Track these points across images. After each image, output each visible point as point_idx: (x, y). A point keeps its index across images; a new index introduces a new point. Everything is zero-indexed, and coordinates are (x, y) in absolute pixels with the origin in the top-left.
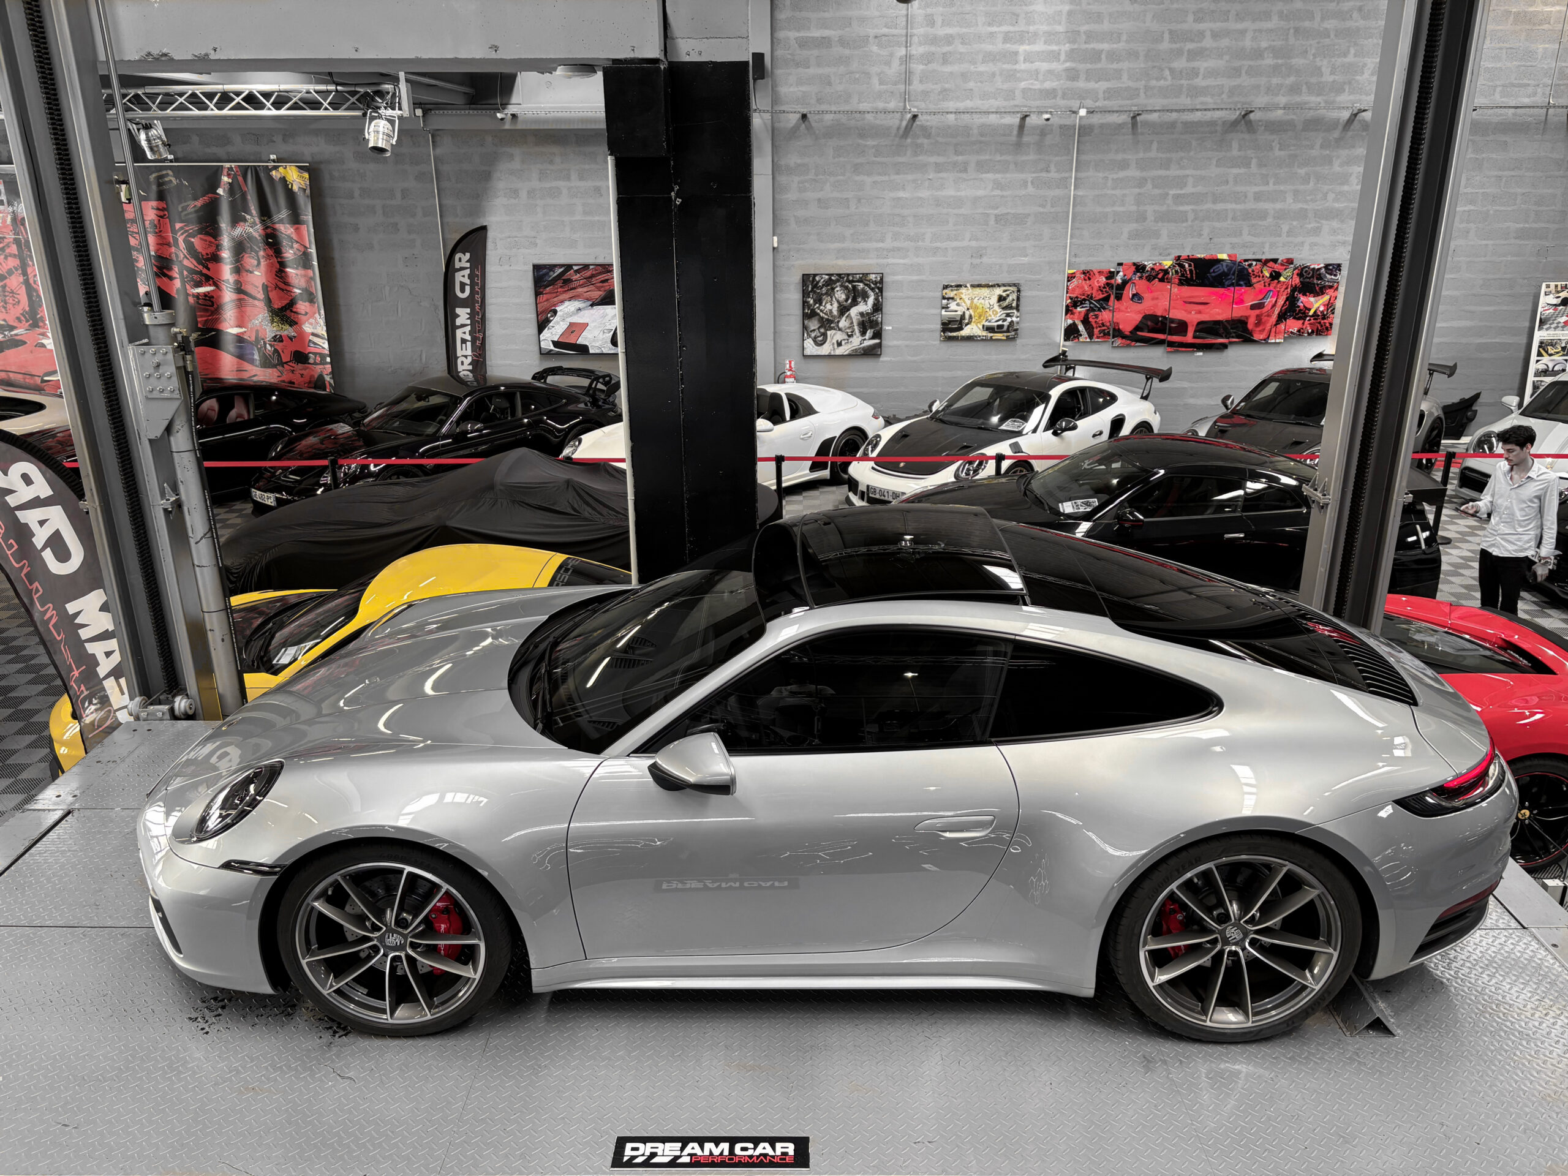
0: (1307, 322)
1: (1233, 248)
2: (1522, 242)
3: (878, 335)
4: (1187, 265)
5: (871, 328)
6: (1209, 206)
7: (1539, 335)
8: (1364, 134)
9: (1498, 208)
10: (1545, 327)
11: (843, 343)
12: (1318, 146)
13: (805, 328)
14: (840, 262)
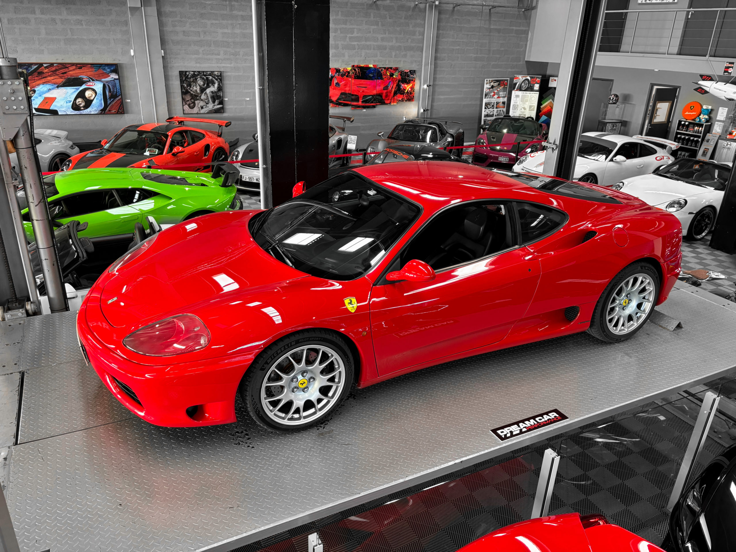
0: (405, 96)
1: (374, 61)
2: (477, 62)
3: (221, 103)
4: (357, 70)
5: (218, 99)
6: (363, 43)
7: (485, 101)
8: (420, 13)
9: (468, 48)
10: (487, 97)
11: (204, 107)
12: (403, 18)
13: (183, 99)
14: (198, 65)
